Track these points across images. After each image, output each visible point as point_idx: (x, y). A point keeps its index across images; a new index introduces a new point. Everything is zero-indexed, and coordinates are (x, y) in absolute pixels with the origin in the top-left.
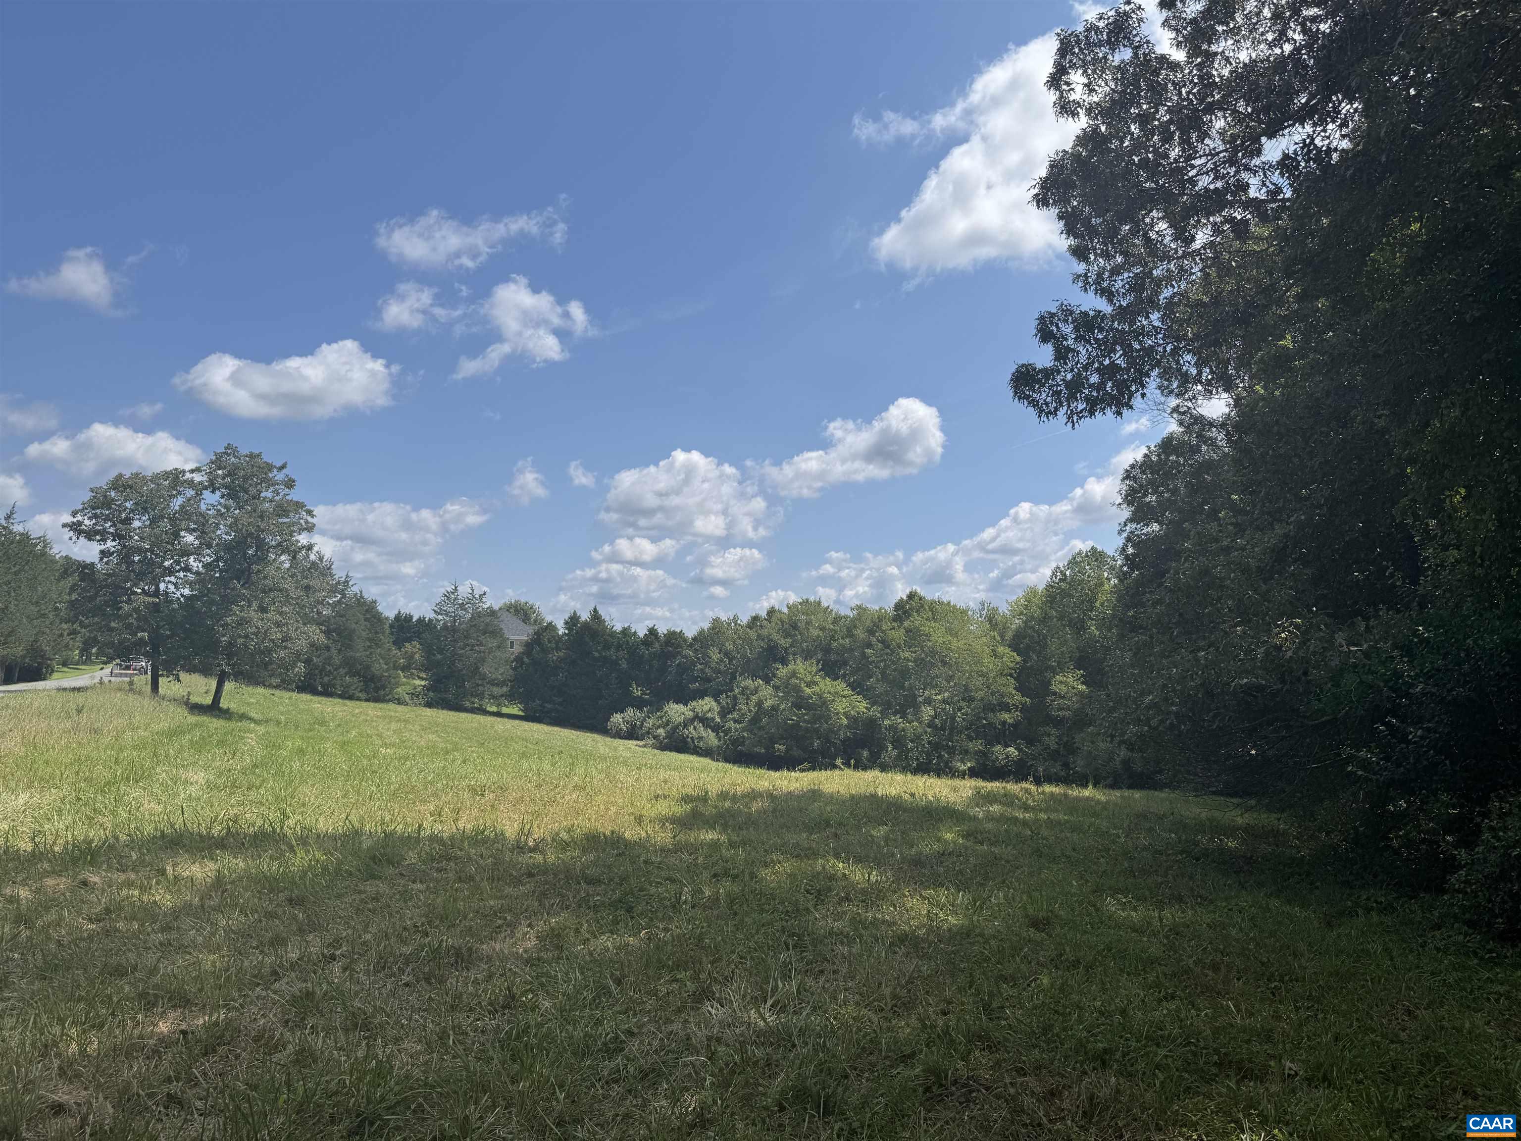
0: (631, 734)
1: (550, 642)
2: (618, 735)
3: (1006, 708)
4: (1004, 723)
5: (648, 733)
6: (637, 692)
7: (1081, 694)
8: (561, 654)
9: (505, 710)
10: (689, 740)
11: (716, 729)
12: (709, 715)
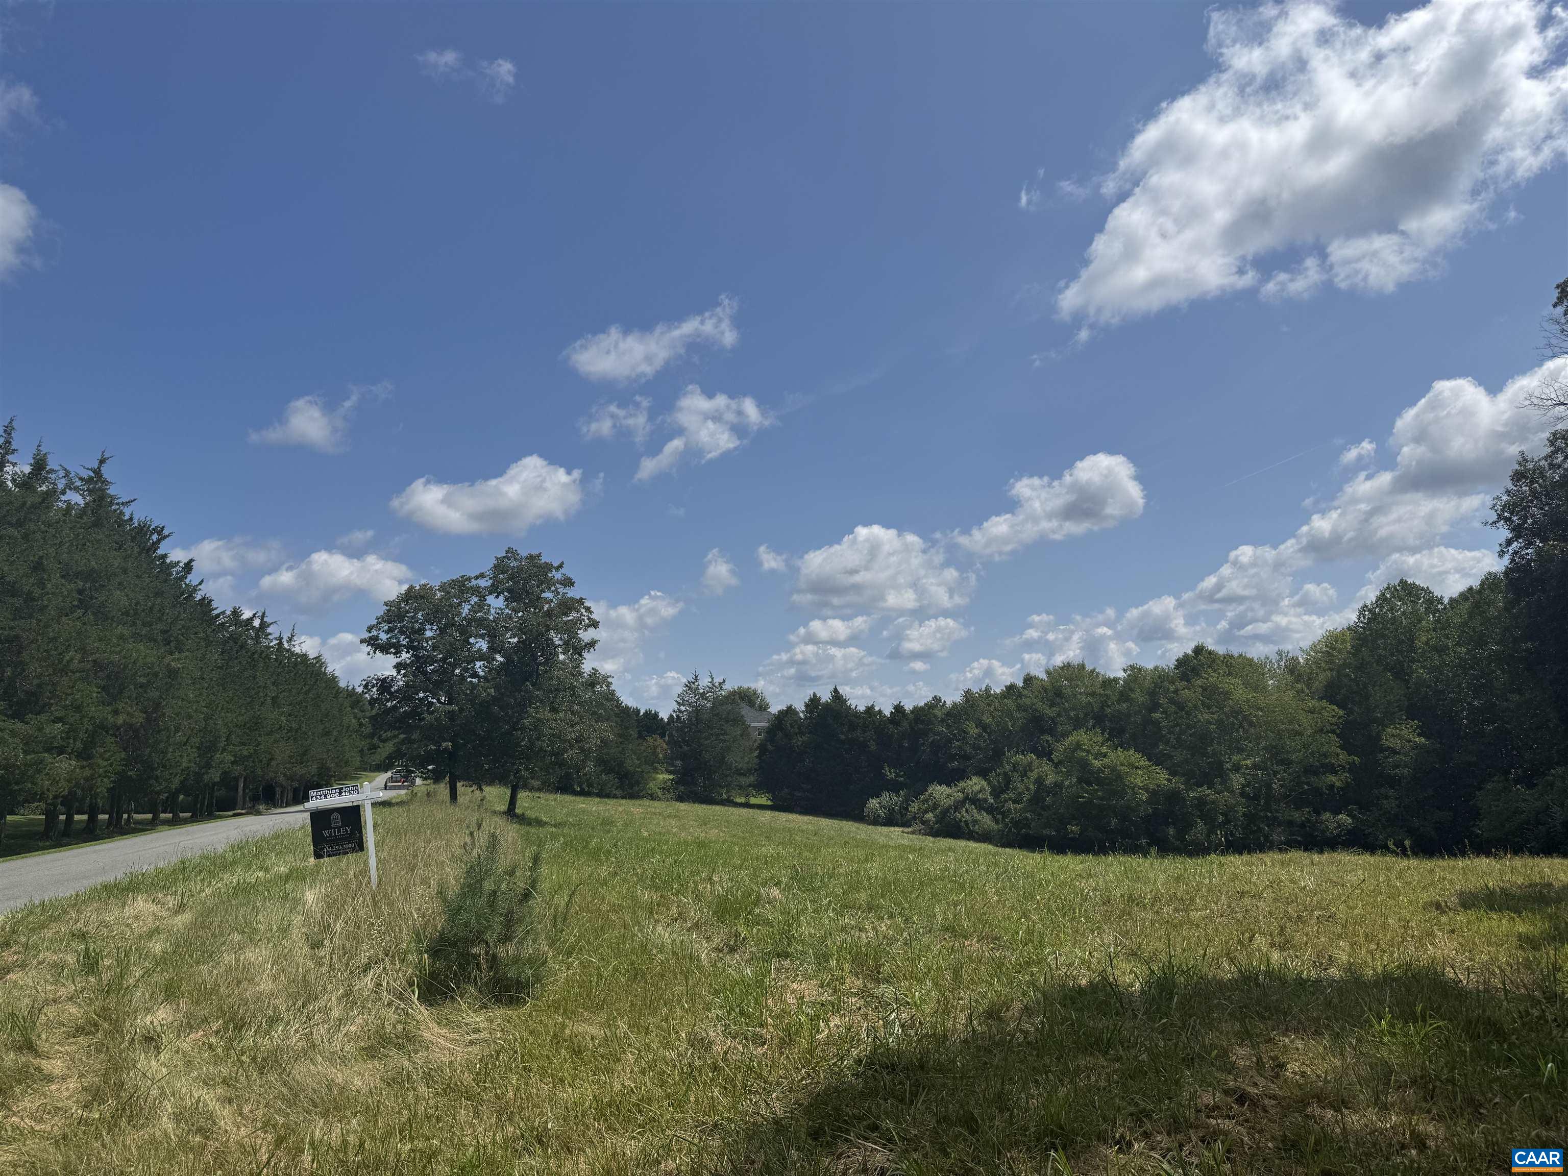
0: (889, 821)
1: (792, 726)
2: (876, 821)
3: (1332, 769)
4: (1332, 786)
5: (914, 818)
6: (890, 774)
7: (1417, 747)
8: (805, 738)
9: (753, 801)
10: (963, 824)
11: (990, 810)
12: (980, 796)
